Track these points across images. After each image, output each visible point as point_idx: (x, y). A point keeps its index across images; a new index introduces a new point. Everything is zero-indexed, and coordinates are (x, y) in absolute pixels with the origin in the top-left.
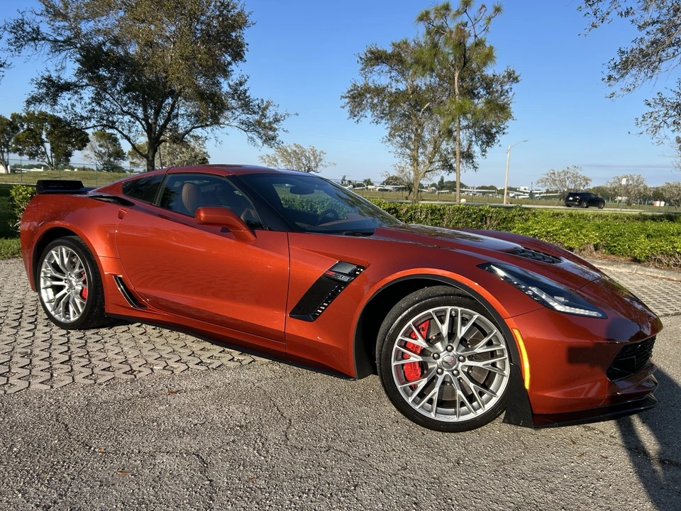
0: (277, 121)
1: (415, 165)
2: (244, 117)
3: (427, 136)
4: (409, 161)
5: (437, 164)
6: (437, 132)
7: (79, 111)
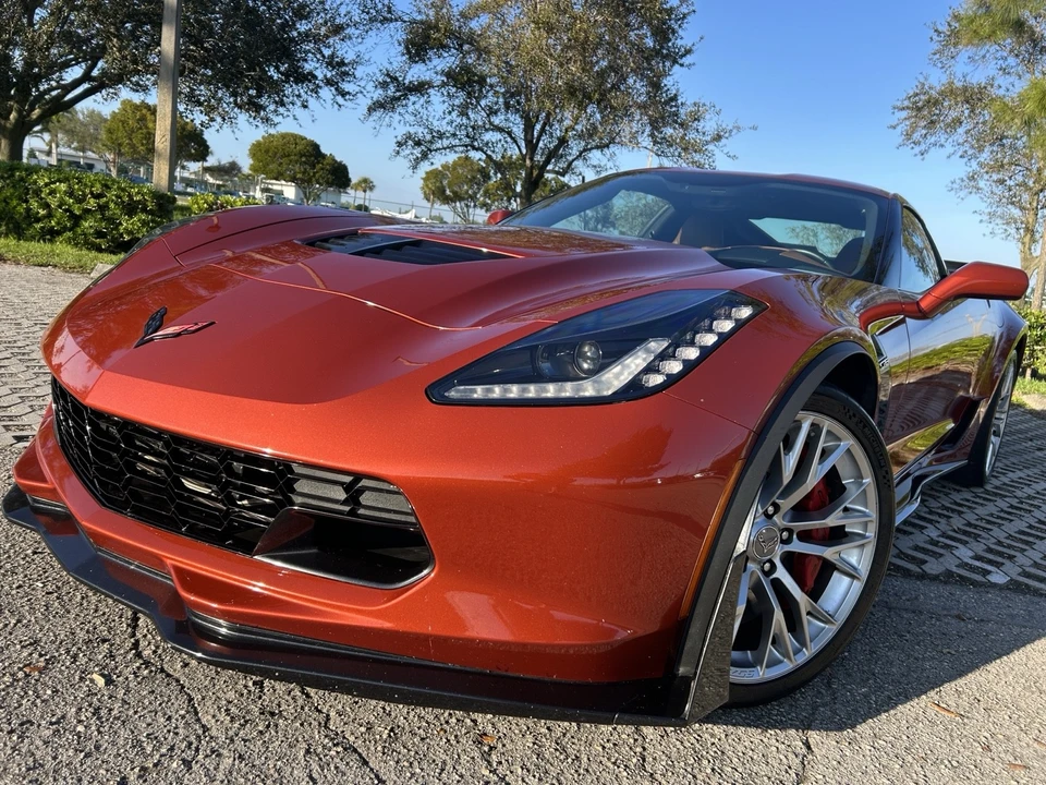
7: (435, 123)
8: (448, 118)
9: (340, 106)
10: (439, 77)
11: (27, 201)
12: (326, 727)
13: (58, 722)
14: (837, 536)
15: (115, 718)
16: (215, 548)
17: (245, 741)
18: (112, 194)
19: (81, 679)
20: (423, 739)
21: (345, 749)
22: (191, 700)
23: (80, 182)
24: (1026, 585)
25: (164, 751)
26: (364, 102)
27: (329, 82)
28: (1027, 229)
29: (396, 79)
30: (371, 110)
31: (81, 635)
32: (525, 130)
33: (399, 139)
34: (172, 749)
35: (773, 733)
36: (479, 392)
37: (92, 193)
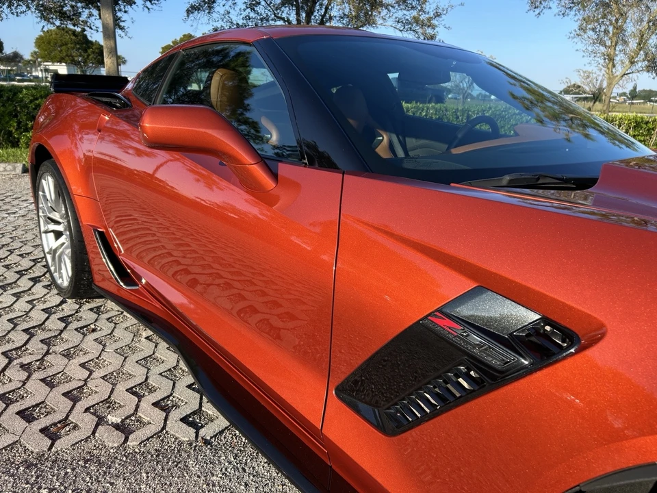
0: (438, 16)
1: (610, 66)
2: (400, 14)
3: (630, 28)
4: (603, 61)
5: (640, 64)
6: (645, 23)
9: (149, 9)
28: (610, 59)
30: (189, 12)
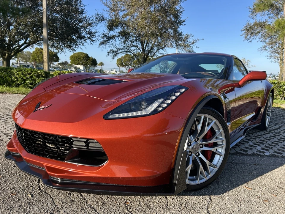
7: (118, 46)
8: (121, 44)
10: (117, 34)
11: (11, 77)
12: (86, 203)
13: (20, 207)
14: (215, 145)
15: (34, 205)
16: (55, 160)
17: (66, 208)
18: (33, 73)
19: (25, 196)
20: (111, 204)
21: (91, 208)
22: (53, 199)
23: (25, 71)
24: (275, 155)
25: (46, 211)
26: (98, 42)
27: (89, 38)
28: (281, 59)
29: (106, 35)
30: (100, 44)
31: (26, 186)
32: (142, 46)
33: (108, 51)
34: (48, 211)
35: (202, 197)
36: (117, 116)
37: (28, 73)
